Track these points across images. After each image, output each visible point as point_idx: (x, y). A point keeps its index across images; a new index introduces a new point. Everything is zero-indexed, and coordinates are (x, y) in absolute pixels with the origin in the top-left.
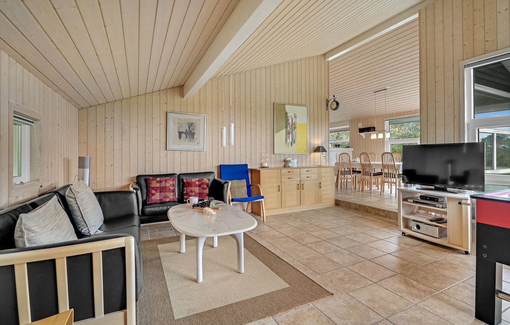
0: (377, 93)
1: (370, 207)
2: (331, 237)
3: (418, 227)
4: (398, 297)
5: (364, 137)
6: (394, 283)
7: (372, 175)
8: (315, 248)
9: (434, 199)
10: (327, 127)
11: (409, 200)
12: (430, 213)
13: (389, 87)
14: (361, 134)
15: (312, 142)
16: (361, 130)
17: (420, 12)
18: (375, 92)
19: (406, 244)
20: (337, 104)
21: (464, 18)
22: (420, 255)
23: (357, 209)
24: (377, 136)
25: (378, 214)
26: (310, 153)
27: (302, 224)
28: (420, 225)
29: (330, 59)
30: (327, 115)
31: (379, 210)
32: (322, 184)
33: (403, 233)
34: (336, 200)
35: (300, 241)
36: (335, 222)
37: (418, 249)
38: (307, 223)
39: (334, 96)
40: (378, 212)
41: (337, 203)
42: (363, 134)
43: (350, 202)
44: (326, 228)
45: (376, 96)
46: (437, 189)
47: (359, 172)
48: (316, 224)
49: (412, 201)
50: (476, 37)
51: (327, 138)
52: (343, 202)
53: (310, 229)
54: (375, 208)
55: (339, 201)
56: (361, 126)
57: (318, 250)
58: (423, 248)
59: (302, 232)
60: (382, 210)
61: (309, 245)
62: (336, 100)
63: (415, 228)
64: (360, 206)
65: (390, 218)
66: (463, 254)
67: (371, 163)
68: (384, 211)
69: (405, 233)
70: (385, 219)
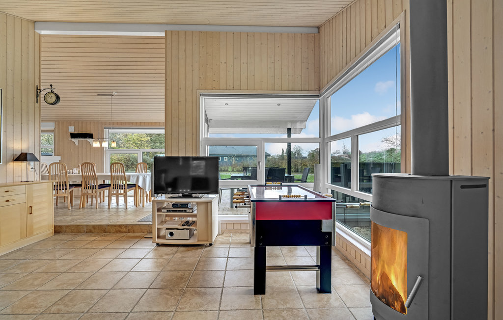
0: (100, 97)
1: (108, 225)
2: (81, 280)
3: (171, 234)
4: (203, 313)
5: (77, 144)
6: (190, 300)
7: (98, 187)
8: (67, 309)
9: (185, 205)
10: (37, 126)
11: (163, 210)
12: (173, 218)
13: (116, 94)
14: (73, 140)
15: (10, 145)
16: (73, 136)
17: (166, 32)
18: (98, 95)
19: (167, 255)
20: (58, 98)
21: (200, 56)
22: (185, 260)
23: (90, 231)
24: (101, 144)
25: (120, 231)
26: (6, 163)
27: (10, 279)
28: (173, 231)
29: (43, 32)
30: (37, 109)
31: (120, 226)
32: (34, 208)
33: (157, 244)
34: (55, 227)
35: (30, 311)
36: (71, 256)
37: (179, 255)
38: (21, 276)
39: (51, 86)
40: (119, 229)
41: (58, 230)
42: (76, 141)
43: (78, 224)
44: (62, 269)
45: (100, 99)
46: (185, 196)
47: (80, 185)
48: (39, 270)
49: (166, 211)
50: (208, 75)
51: (37, 140)
52: (67, 226)
53: (36, 283)
54: (115, 226)
55: (60, 226)
56: (72, 129)
57: (75, 309)
58: (182, 253)
59: (22, 294)
60: (124, 225)
61: (54, 309)
62: (55, 91)
63: (169, 236)
64: (94, 226)
65: (134, 232)
66: (208, 246)
67: (97, 174)
68: (126, 226)
69: (159, 244)
70: (129, 234)
